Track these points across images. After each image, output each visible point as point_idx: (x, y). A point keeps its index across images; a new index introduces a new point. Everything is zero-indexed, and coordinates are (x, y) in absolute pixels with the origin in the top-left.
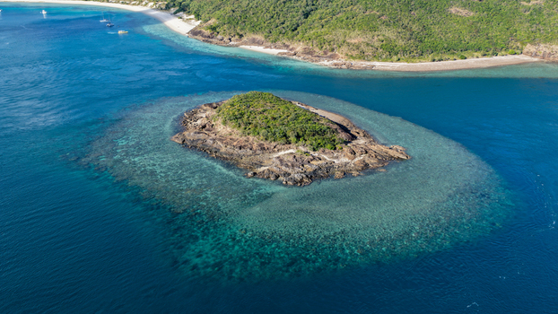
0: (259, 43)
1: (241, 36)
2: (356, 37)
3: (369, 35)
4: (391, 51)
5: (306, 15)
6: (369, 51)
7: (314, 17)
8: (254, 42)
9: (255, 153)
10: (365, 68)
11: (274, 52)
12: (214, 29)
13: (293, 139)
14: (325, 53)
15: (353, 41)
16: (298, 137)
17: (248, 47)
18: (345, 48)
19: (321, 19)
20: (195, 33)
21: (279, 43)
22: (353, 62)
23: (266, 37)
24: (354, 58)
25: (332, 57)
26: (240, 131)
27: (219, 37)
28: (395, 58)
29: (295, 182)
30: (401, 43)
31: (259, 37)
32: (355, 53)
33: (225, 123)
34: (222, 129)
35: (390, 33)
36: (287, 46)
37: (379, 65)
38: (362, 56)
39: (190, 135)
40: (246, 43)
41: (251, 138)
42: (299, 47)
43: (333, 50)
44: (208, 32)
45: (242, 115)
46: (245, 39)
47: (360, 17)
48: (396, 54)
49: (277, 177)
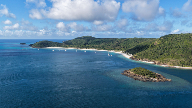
0: (147, 61)
1: (142, 59)
2: (173, 60)
3: (177, 60)
4: (183, 64)
5: (161, 55)
6: (176, 64)
7: (163, 55)
8: (146, 60)
9: (137, 77)
10: (174, 67)
11: (150, 63)
12: (136, 57)
13: (145, 75)
14: (164, 63)
15: (172, 61)
16: (147, 74)
17: (144, 61)
18: (169, 62)
19: (164, 55)
20: (131, 58)
21: (152, 61)
22: (171, 66)
23: (149, 59)
24: (171, 65)
25: (165, 65)
26: (135, 73)
27: (137, 59)
28: (184, 66)
29: (143, 81)
30: (186, 62)
31: (147, 59)
32: (172, 64)
33: (132, 71)
34: (131, 73)
35: (183, 60)
36: (154, 62)
37: (178, 67)
38: (174, 64)
39: (125, 73)
40: (143, 61)
41: (137, 74)
42: (157, 62)
43: (166, 63)
44: (134, 58)
45: (136, 70)
46: (143, 60)
47: (176, 55)
48: (184, 65)
49: (140, 80)
